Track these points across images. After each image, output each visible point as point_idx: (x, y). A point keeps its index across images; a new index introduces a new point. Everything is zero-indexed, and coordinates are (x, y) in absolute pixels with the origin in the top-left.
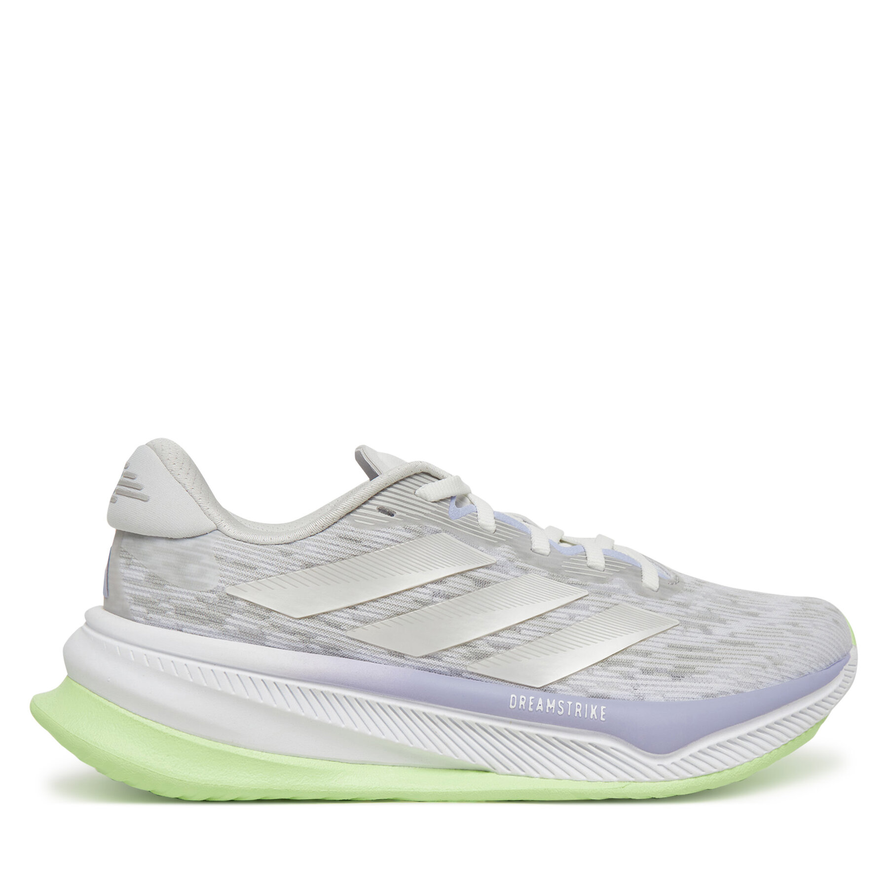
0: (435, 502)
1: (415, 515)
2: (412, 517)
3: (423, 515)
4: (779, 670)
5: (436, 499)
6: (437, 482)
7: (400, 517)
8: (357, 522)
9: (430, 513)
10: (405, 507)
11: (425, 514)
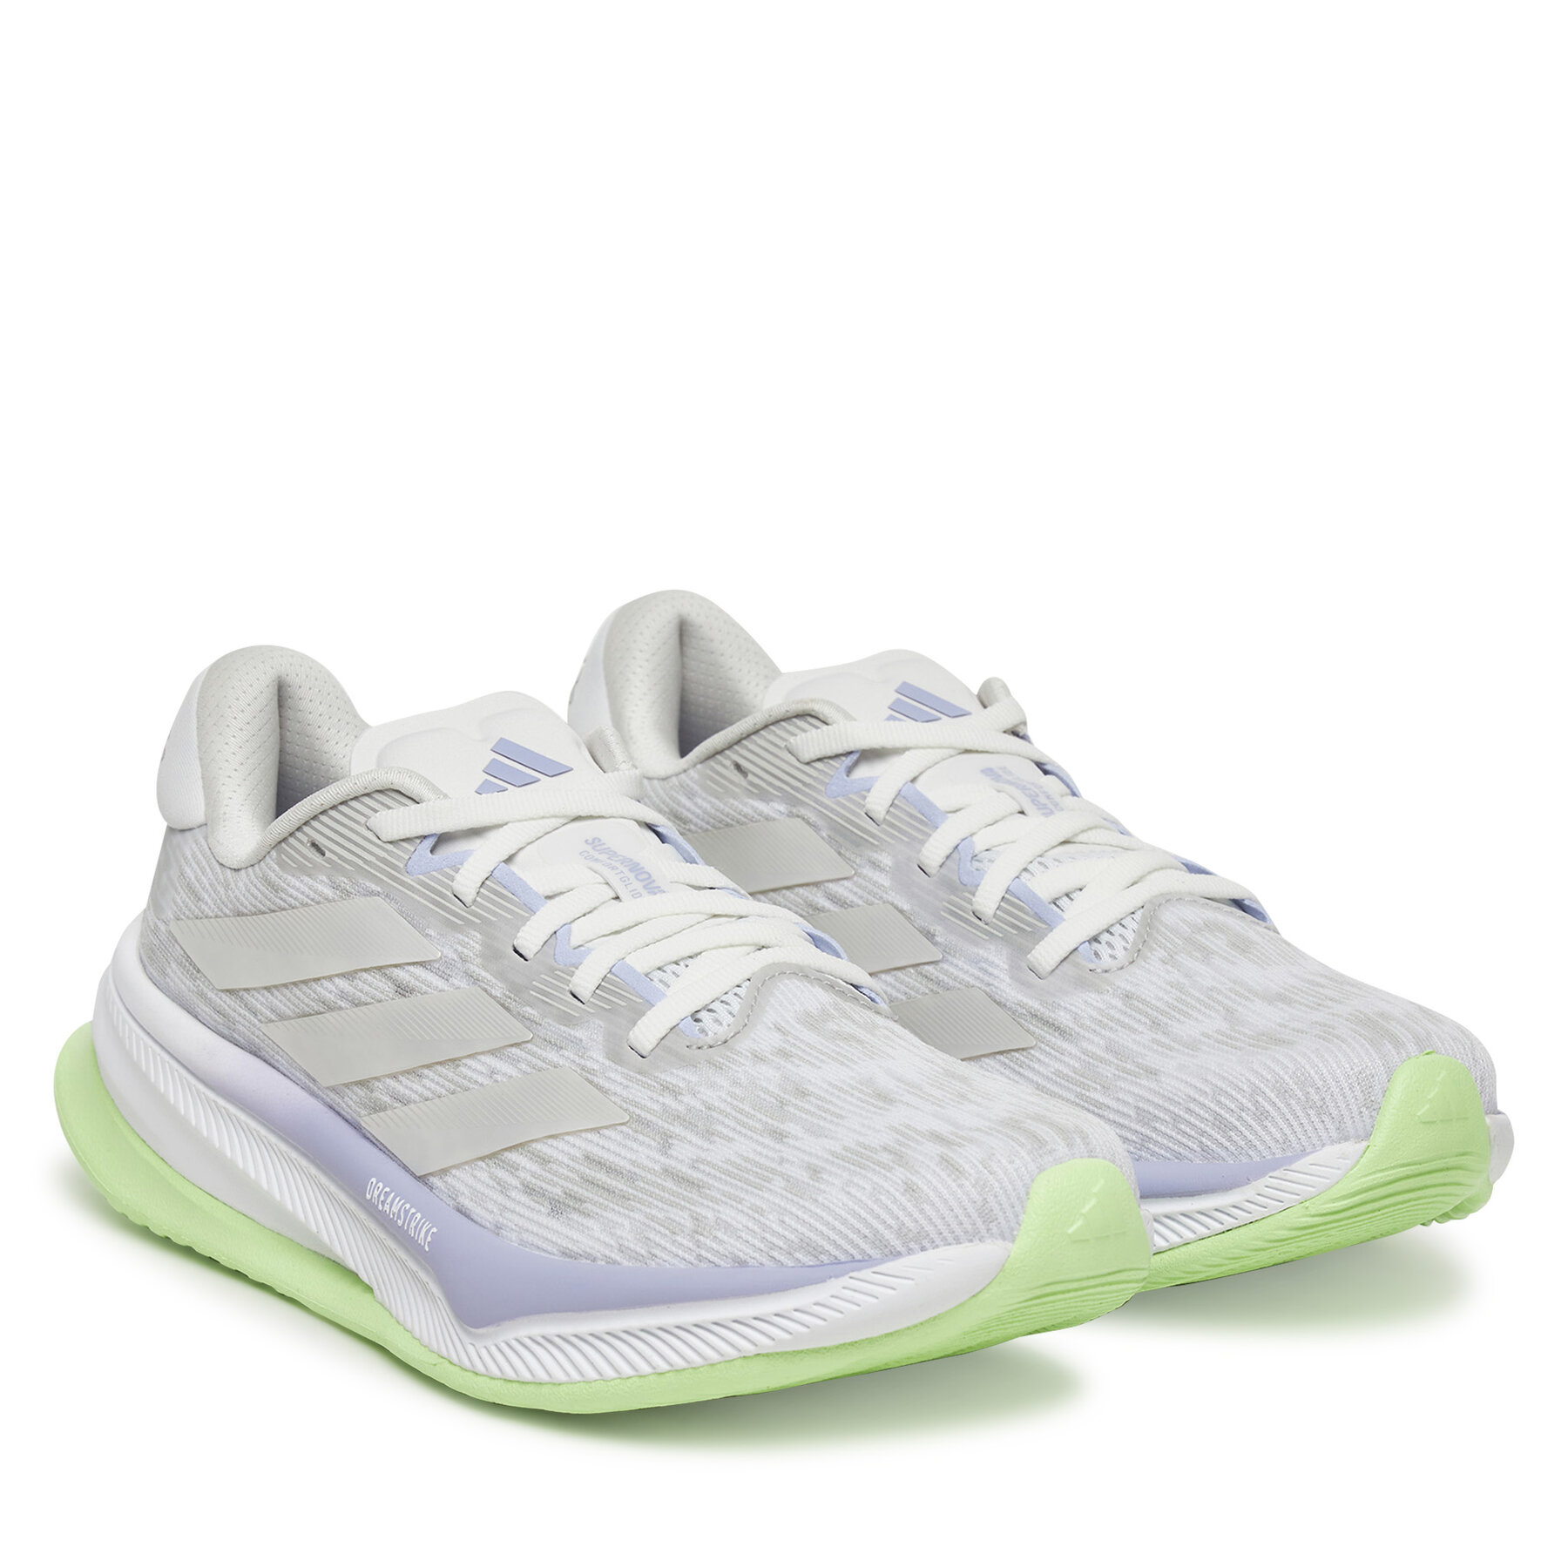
0: (391, 842)
1: (351, 861)
2: (344, 864)
3: (360, 863)
4: (698, 1244)
5: (396, 837)
6: (414, 806)
7: (329, 861)
8: (283, 860)
9: (373, 859)
10: (343, 847)
11: (365, 861)
